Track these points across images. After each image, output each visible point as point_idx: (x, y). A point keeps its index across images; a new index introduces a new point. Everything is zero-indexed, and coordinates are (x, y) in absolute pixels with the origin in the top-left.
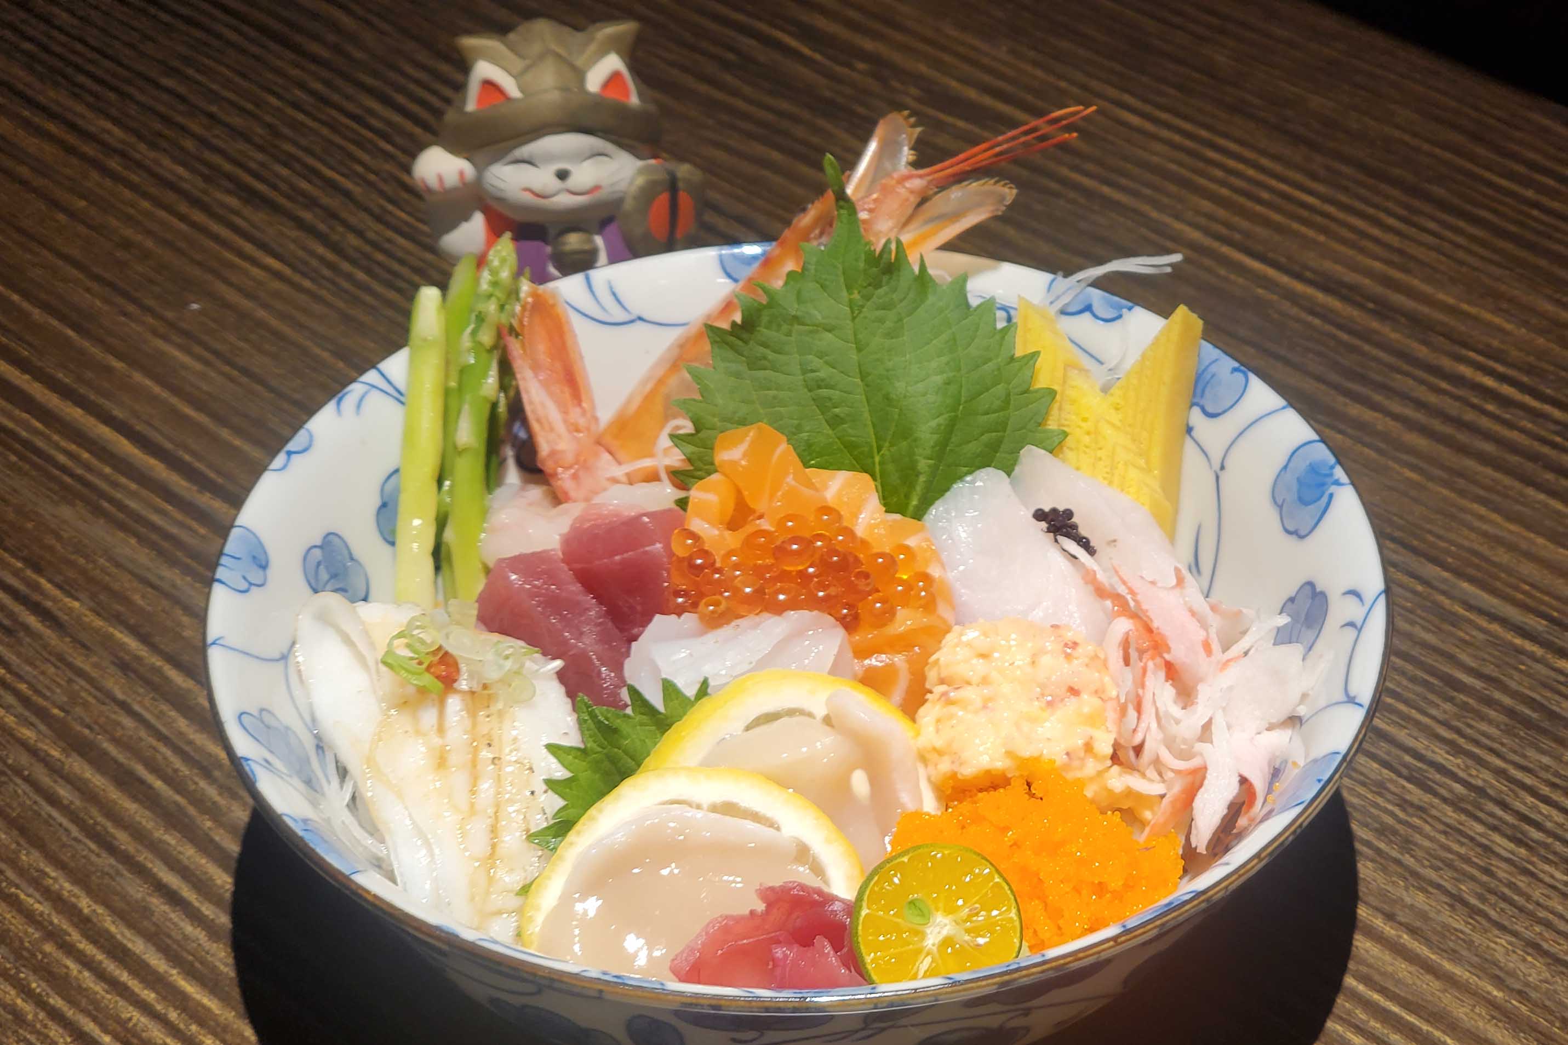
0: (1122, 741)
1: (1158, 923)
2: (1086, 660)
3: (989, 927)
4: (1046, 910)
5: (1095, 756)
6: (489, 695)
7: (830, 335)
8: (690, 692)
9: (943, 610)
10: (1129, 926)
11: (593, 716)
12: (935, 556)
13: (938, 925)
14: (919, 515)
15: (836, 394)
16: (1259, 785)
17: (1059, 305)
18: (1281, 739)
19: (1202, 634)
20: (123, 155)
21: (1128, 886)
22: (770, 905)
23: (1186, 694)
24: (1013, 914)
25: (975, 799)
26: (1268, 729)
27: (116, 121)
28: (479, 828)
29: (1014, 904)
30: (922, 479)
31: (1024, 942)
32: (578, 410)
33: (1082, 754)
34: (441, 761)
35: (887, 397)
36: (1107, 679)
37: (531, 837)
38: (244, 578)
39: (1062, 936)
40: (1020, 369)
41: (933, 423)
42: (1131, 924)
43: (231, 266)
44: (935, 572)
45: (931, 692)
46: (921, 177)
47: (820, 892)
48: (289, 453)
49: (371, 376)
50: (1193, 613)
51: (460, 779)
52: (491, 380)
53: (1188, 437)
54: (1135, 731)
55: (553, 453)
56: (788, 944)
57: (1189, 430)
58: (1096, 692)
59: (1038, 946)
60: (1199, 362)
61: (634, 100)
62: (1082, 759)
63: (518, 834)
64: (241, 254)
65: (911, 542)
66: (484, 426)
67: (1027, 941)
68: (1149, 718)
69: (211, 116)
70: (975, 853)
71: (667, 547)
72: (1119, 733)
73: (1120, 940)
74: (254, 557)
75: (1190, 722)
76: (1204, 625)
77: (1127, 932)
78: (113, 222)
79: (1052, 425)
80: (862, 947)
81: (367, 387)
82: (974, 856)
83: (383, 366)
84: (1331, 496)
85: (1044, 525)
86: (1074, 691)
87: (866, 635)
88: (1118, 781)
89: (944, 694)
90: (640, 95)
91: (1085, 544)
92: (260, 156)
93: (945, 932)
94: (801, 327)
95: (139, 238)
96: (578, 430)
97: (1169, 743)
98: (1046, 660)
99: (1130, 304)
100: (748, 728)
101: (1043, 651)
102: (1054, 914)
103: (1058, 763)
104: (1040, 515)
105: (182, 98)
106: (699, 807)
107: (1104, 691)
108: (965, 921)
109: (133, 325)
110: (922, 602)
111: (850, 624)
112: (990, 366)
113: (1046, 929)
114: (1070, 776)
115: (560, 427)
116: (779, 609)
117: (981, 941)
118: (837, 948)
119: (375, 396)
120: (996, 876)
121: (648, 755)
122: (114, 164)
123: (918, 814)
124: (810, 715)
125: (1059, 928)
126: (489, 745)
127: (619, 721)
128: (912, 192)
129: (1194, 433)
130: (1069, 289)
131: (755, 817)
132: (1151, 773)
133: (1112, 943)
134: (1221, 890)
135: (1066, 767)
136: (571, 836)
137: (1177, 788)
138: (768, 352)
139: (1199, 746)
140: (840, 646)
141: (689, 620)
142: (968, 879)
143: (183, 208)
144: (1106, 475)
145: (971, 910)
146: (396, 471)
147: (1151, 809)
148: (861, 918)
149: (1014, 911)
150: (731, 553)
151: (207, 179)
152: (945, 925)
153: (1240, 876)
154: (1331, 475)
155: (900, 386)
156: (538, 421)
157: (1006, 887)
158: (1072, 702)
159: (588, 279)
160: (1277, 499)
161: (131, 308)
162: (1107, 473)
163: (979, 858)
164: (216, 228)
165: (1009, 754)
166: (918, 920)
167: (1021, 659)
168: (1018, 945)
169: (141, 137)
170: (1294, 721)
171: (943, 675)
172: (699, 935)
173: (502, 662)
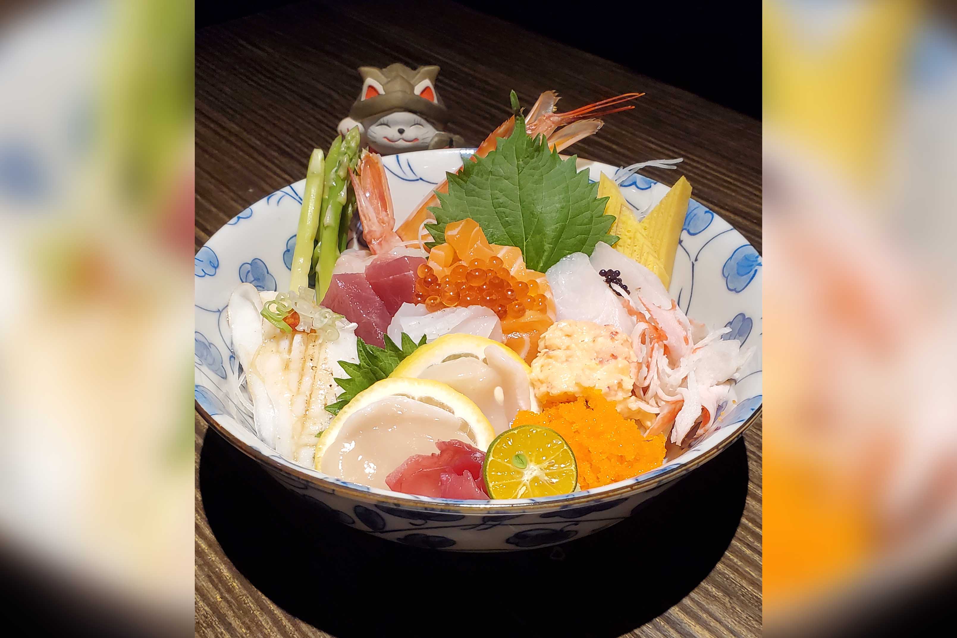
0: (638, 384)
1: (657, 480)
2: (622, 342)
3: (559, 474)
4: (591, 468)
5: (623, 390)
6: (316, 336)
7: (507, 181)
8: (417, 342)
9: (550, 314)
10: (640, 480)
11: (365, 349)
12: (548, 287)
13: (531, 469)
14: (544, 270)
15: (507, 211)
16: (712, 411)
17: (620, 181)
18: (724, 390)
19: (684, 333)
20: (236, 135)
21: (636, 460)
22: (442, 452)
23: (673, 363)
24: (573, 467)
25: (558, 407)
26: (716, 385)
27: (237, 124)
28: (300, 401)
29: (573, 461)
30: (546, 254)
31: (578, 484)
32: (384, 213)
33: (616, 388)
34: (287, 367)
35: (532, 213)
36: (632, 353)
37: (326, 407)
38: (203, 270)
39: (599, 482)
40: (599, 204)
41: (553, 227)
42: (641, 479)
43: (271, 177)
44: (548, 295)
45: (540, 352)
46: (559, 117)
47: (469, 447)
48: (239, 218)
49: (287, 189)
50: (680, 323)
51: (294, 376)
52: (343, 194)
53: (679, 246)
54: (645, 378)
55: (370, 232)
56: (449, 473)
57: (680, 242)
58: (626, 358)
59: (586, 487)
60: (689, 208)
61: (435, 101)
62: (616, 391)
63: (320, 406)
64: (275, 173)
65: (538, 281)
66: (339, 217)
67: (579, 483)
68: (653, 373)
69: (274, 124)
70: (554, 432)
71: (415, 273)
72: (637, 379)
73: (634, 488)
74: (210, 262)
75: (676, 376)
76: (686, 330)
77: (639, 483)
78: (227, 159)
79: (612, 233)
80: (488, 478)
81: (284, 194)
82: (554, 434)
83: (294, 185)
84: (756, 271)
85: (604, 278)
86: (614, 357)
87: (510, 321)
88: (634, 404)
89: (546, 353)
90: (438, 100)
91: (625, 288)
92: (291, 139)
93: (534, 474)
94: (493, 177)
95: (235, 165)
96: (383, 223)
97: (663, 386)
98: (600, 340)
99: (655, 182)
100: (444, 361)
101: (600, 336)
102: (596, 470)
103: (603, 392)
104: (603, 273)
105: (265, 118)
106: (413, 398)
107: (629, 358)
108: (545, 469)
109: (224, 196)
110: (539, 308)
111: (502, 315)
112: (584, 202)
113: (590, 477)
114: (609, 399)
115: (375, 220)
116: (466, 304)
117: (554, 481)
118: (475, 477)
119: (287, 199)
120: (565, 446)
121: (392, 371)
122: (233, 139)
123: (528, 412)
124: (477, 357)
125: (598, 478)
126: (312, 360)
127: (378, 353)
128: (553, 123)
129: (682, 244)
130: (625, 174)
131: (442, 406)
132: (652, 402)
133: (629, 489)
134: (695, 464)
135: (607, 394)
136: (346, 408)
137: (665, 411)
138: (476, 187)
139: (679, 389)
140: (495, 325)
141: (421, 307)
142: (549, 446)
143: (256, 155)
144: (637, 259)
145: (549, 463)
146: (296, 236)
147: (651, 421)
148: (489, 462)
149: (574, 466)
150: (446, 276)
151: (267, 146)
152: (535, 470)
153: (706, 458)
154: (757, 261)
155: (539, 209)
156: (364, 216)
157: (570, 453)
158: (613, 362)
159: (397, 157)
160: (725, 274)
161: (225, 189)
162: (638, 258)
163: (556, 435)
164: (267, 163)
165: (577, 384)
166: (521, 466)
167: (587, 339)
168: (574, 485)
169: (245, 130)
170: (731, 381)
171: (546, 345)
172: (403, 464)
173: (322, 319)
